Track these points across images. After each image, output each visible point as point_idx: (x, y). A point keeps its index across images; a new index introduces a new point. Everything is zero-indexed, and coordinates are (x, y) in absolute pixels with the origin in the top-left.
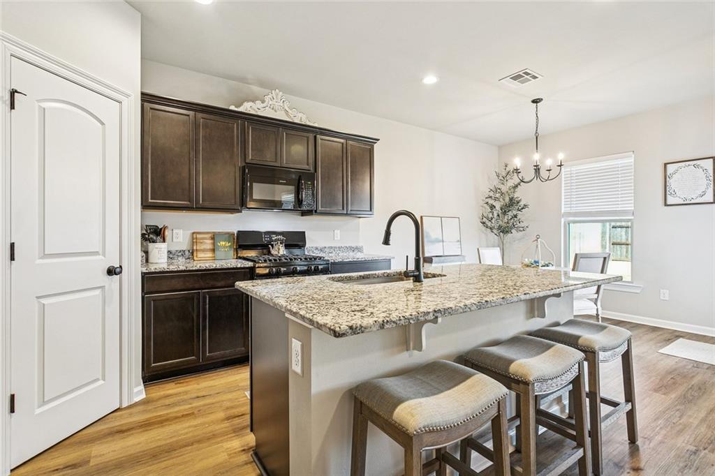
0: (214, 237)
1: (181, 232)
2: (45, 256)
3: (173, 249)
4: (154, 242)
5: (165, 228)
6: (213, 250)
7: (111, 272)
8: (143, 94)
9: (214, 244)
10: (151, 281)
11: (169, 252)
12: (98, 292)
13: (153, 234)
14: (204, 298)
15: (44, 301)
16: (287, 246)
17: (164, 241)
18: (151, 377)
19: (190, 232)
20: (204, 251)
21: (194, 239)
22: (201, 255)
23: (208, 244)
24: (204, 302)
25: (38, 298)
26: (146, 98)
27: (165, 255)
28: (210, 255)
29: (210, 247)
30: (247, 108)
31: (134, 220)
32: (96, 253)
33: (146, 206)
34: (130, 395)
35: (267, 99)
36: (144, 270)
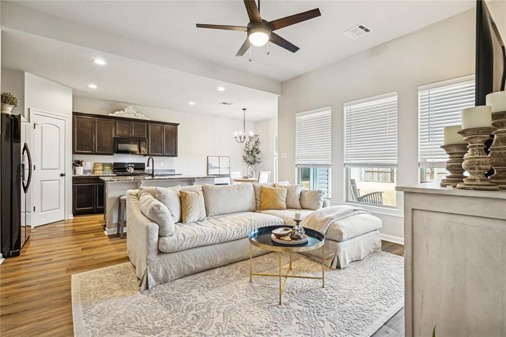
0: (104, 165)
1: (89, 163)
2: (42, 169)
3: (86, 169)
4: (78, 166)
5: (82, 161)
6: (103, 170)
7: (62, 175)
8: (73, 112)
9: (103, 168)
10: (76, 180)
11: (84, 171)
12: (58, 181)
13: (77, 164)
14: (96, 187)
15: (43, 182)
16: (135, 169)
17: (82, 166)
18: (76, 213)
19: (93, 163)
20: (99, 170)
21: (95, 165)
22: (97, 172)
23: (101, 168)
24: (96, 189)
25: (41, 181)
26: (74, 113)
27: (82, 172)
28: (101, 172)
29: (102, 169)
30: (117, 114)
31: (69, 158)
32: (57, 169)
33: (74, 153)
34: (68, 216)
35: (126, 110)
36: (74, 176)
